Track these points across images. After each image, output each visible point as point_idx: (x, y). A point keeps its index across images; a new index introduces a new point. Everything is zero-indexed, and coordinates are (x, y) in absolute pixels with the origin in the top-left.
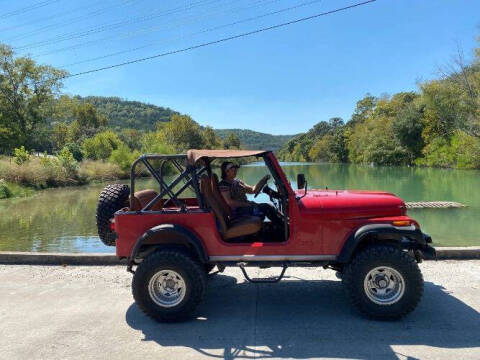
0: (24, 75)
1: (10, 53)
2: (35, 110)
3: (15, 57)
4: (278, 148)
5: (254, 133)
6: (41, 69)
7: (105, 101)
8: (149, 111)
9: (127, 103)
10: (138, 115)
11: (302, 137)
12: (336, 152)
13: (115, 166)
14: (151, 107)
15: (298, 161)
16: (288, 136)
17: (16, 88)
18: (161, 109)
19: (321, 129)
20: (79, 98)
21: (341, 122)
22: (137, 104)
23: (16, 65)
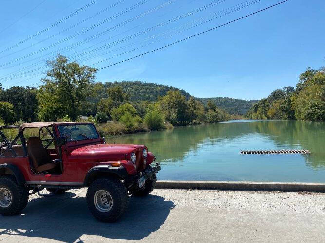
0: (74, 73)
1: (66, 60)
2: (80, 92)
3: (68, 63)
4: (247, 110)
5: (231, 99)
6: (82, 68)
7: (132, 84)
8: (159, 89)
9: (146, 84)
10: (152, 92)
11: (264, 101)
12: (285, 112)
13: (123, 125)
14: (161, 86)
15: (261, 119)
16: (254, 101)
17: (69, 80)
18: (167, 87)
19: (277, 95)
20: (116, 83)
21: (292, 89)
22: (152, 85)
23: (69, 67)
